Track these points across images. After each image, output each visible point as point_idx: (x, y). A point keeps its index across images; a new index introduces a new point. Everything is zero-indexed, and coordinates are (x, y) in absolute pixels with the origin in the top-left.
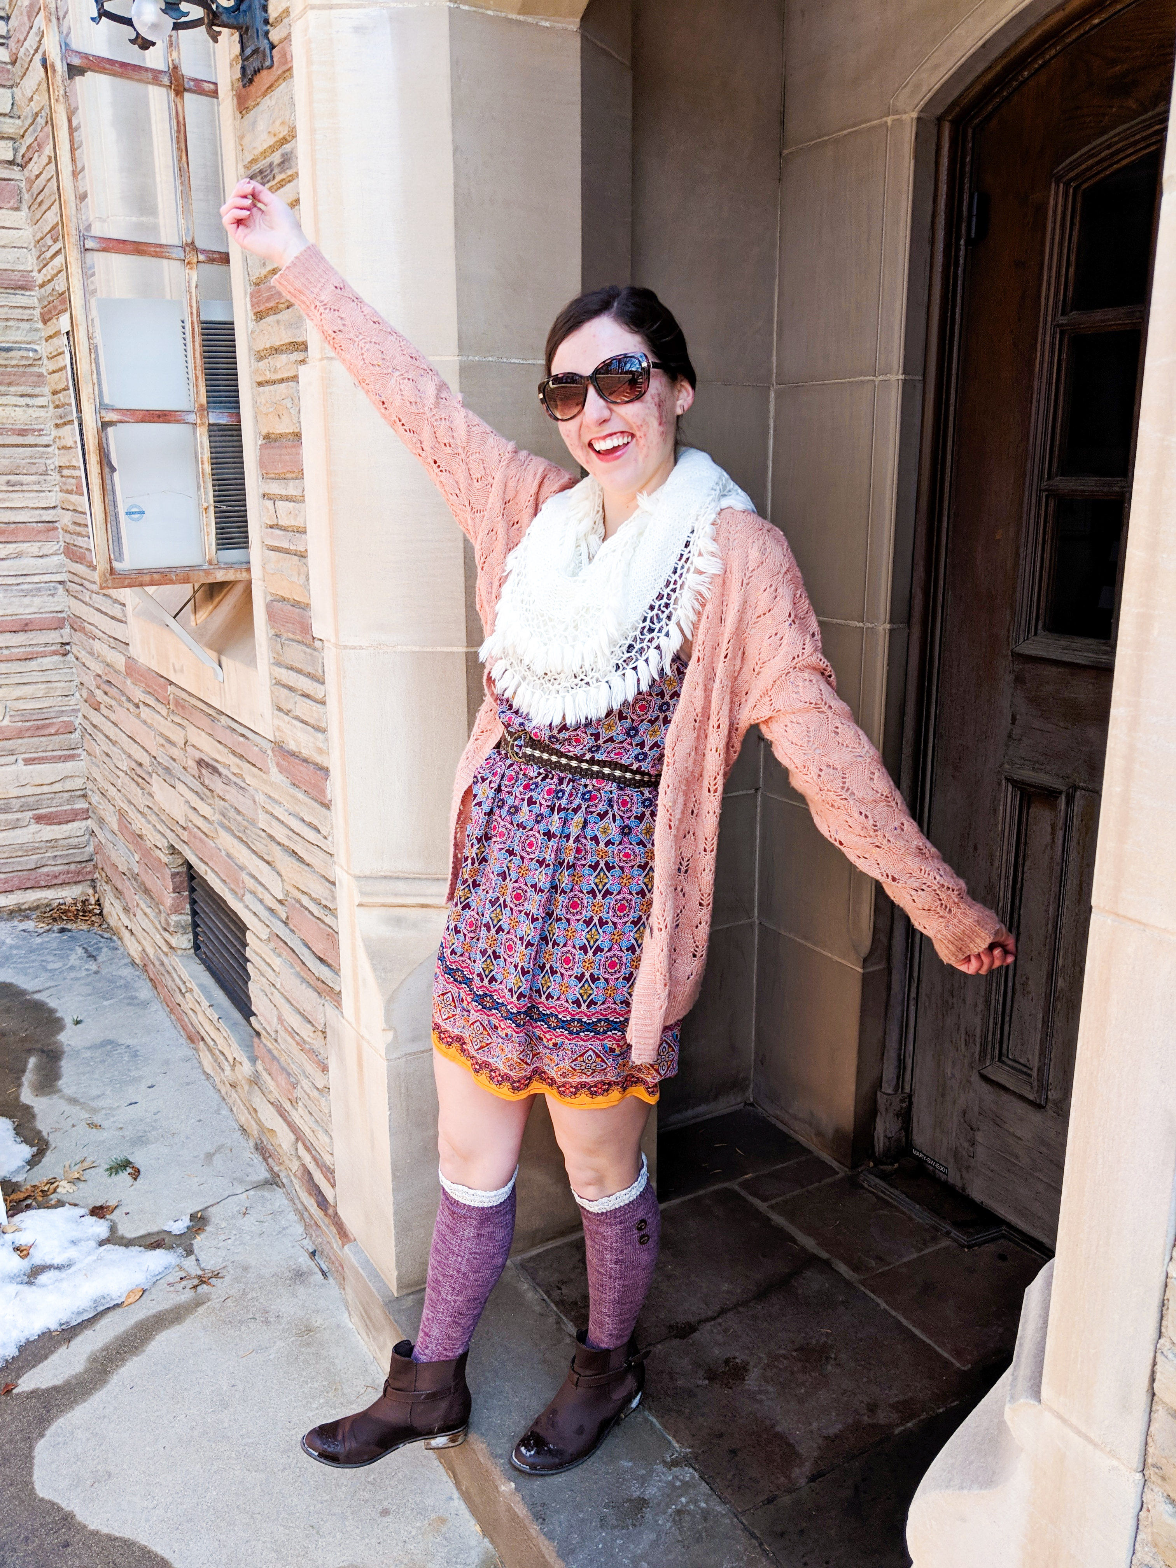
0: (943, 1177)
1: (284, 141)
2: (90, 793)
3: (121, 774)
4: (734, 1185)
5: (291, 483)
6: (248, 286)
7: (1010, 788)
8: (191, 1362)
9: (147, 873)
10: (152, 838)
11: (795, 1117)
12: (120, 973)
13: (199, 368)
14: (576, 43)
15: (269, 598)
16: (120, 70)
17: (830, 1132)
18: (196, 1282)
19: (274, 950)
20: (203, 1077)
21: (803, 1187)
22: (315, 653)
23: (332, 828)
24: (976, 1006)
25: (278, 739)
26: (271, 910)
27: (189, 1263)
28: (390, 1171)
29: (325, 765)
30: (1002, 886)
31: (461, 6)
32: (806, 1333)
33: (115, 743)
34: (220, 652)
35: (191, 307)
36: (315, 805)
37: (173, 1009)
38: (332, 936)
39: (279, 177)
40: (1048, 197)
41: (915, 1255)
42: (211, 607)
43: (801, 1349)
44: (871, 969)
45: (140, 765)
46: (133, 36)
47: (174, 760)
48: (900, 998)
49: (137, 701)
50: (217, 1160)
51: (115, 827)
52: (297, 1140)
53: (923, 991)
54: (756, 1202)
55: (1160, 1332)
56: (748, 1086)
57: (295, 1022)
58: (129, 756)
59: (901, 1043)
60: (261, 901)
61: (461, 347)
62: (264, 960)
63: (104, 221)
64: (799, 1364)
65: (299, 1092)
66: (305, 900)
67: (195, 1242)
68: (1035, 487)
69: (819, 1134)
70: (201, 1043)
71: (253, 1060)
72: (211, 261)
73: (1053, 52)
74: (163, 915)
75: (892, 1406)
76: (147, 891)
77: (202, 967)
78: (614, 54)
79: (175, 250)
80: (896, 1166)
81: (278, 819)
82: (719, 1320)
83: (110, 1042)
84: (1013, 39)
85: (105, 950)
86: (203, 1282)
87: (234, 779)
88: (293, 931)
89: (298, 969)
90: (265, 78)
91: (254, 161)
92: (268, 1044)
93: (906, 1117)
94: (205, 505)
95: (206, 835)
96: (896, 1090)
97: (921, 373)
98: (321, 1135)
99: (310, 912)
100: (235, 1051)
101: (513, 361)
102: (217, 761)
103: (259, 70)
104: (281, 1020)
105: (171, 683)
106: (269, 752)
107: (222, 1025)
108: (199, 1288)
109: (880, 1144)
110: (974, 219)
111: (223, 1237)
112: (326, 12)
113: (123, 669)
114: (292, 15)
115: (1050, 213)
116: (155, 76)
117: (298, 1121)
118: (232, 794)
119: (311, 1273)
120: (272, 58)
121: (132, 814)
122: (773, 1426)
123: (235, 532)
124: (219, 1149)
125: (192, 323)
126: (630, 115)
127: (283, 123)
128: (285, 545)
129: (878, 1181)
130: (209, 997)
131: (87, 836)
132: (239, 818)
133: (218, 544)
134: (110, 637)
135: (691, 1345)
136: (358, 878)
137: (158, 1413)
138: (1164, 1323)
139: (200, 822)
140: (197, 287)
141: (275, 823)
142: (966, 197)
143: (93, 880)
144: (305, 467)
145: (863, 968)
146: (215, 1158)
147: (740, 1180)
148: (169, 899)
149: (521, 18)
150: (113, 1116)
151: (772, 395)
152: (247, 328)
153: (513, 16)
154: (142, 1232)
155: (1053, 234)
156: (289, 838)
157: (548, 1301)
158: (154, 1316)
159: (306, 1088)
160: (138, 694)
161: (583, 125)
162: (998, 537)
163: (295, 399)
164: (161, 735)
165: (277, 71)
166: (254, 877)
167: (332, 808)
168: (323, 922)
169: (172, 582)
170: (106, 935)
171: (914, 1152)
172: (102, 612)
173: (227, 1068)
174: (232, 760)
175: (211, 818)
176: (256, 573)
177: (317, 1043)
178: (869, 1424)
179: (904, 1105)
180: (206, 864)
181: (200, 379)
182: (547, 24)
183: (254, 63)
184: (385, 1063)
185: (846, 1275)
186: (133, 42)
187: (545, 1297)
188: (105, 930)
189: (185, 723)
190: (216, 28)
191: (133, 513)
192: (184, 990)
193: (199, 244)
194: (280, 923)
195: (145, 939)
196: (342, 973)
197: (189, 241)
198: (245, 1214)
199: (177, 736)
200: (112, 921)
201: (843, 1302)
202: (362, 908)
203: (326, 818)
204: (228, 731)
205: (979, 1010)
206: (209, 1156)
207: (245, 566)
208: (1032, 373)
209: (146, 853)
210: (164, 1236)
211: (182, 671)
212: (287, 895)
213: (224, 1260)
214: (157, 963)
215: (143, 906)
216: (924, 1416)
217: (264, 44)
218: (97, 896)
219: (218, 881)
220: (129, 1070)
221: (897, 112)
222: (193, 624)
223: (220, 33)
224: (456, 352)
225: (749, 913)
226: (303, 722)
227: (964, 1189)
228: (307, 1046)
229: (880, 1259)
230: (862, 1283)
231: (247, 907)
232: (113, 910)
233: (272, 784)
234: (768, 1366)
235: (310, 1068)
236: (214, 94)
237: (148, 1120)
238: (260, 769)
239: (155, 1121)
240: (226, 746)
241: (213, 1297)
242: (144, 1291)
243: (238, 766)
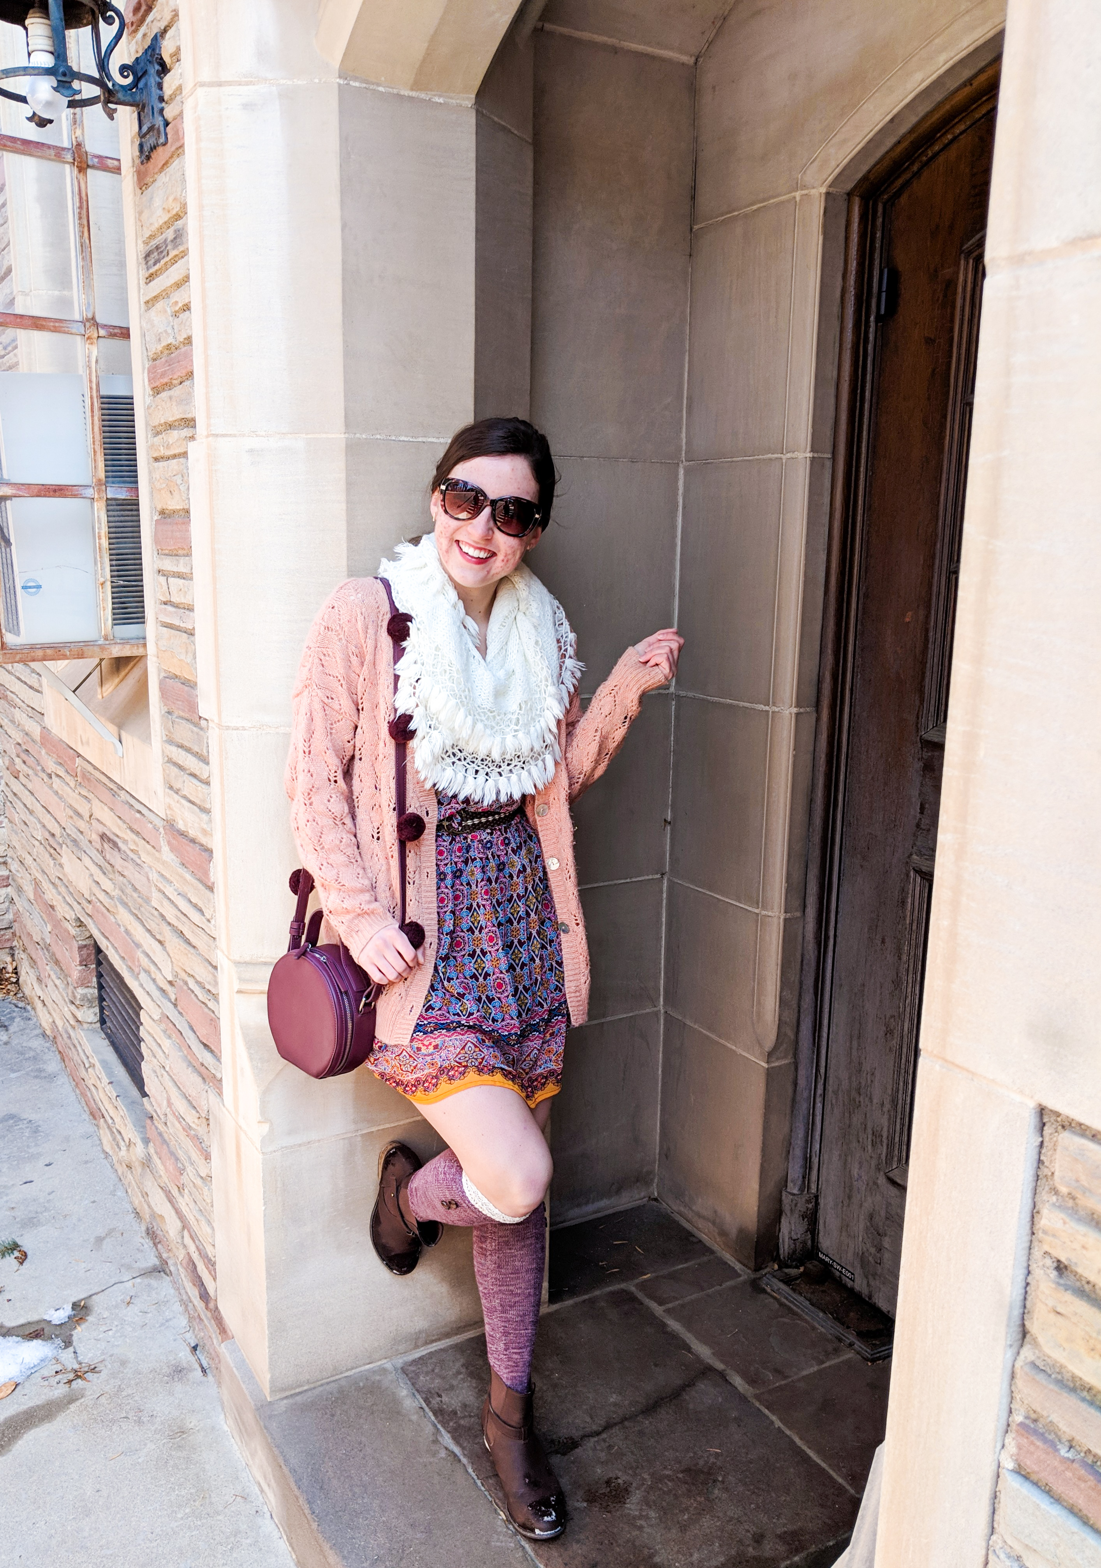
0: (850, 1284)
1: (178, 217)
2: (9, 860)
3: (37, 843)
4: (631, 1287)
5: (182, 560)
6: (146, 362)
7: (918, 879)
8: (57, 1464)
9: (58, 944)
10: (62, 910)
11: (699, 1215)
12: (30, 1044)
13: (97, 443)
14: (471, 119)
15: (163, 674)
16: (22, 147)
17: (733, 1233)
18: (71, 1376)
19: (165, 1032)
20: (103, 1156)
21: (702, 1289)
22: (201, 733)
23: (214, 911)
24: (883, 1105)
25: (170, 817)
26: (163, 991)
27: (67, 1357)
28: (264, 1268)
29: (209, 846)
30: (910, 981)
31: (351, 83)
32: (695, 1453)
33: (31, 812)
34: (120, 726)
35: (91, 381)
36: (200, 886)
37: (78, 1083)
38: (214, 1022)
39: (173, 253)
40: (958, 273)
41: (816, 1368)
42: (117, 680)
43: (688, 1470)
44: (776, 1064)
45: (53, 835)
46: (30, 115)
47: (82, 833)
48: (805, 1094)
49: (50, 772)
50: (107, 1244)
51: (32, 897)
52: (184, 1227)
53: (830, 1089)
54: (653, 1305)
55: (993, 1528)
56: (652, 1180)
57: (181, 1106)
58: (44, 826)
59: (807, 1141)
60: (154, 980)
61: (347, 425)
62: (155, 1040)
63: (27, 295)
64: (685, 1487)
65: (184, 1179)
66: (192, 984)
67: (74, 1333)
68: (944, 568)
69: (723, 1233)
70: (102, 1120)
71: (146, 1141)
72: (112, 335)
73: (962, 127)
74: (71, 987)
75: (779, 1537)
76: (57, 962)
77: (107, 1042)
78: (513, 130)
79: (75, 325)
80: (802, 1269)
81: (169, 899)
82: (604, 1436)
83: (12, 1117)
84: (922, 114)
85: (17, 1020)
86: (78, 1377)
87: (131, 855)
88: (180, 1013)
89: (185, 1052)
90: (160, 155)
91: (152, 237)
92: (159, 1126)
93: (812, 1218)
94: (102, 580)
95: (108, 910)
96: (802, 1190)
97: (830, 449)
98: (203, 1223)
99: (196, 995)
100: (130, 1132)
101: (402, 438)
102: (118, 836)
103: (155, 147)
104: (170, 1104)
105: (79, 755)
106: (161, 830)
107: (119, 1103)
108: (74, 1383)
109: (785, 1246)
110: (884, 295)
111: (104, 1328)
112: (215, 89)
113: (38, 738)
114: (184, 93)
115: (960, 290)
116: (57, 153)
117: (184, 1209)
118: (130, 871)
119: (191, 1370)
120: (166, 134)
121: (46, 885)
122: (651, 1556)
123: (132, 607)
124: (109, 1233)
125: (92, 398)
126: (530, 192)
127: (175, 199)
128: (177, 622)
129: (782, 1286)
130: (110, 1073)
131: (7, 904)
132: (135, 895)
133: (114, 619)
134: (28, 706)
135: (573, 1462)
136: (237, 963)
137: (18, 1519)
138: (996, 1517)
139: (102, 896)
140: (97, 361)
141: (166, 902)
142: (876, 273)
143: (12, 948)
144: (193, 545)
145: (768, 1062)
146: (105, 1242)
147: (637, 1281)
148: (76, 971)
149: (414, 94)
150: (7, 1195)
151: (681, 472)
152: (145, 403)
153: (406, 93)
154: (22, 1321)
155: (963, 310)
156: (178, 919)
157: (427, 1409)
158: (25, 1412)
159: (190, 1174)
160: (51, 766)
161: (478, 201)
162: (907, 620)
163: (184, 475)
164: (70, 807)
165: (170, 148)
166: (148, 956)
167: (215, 890)
168: (207, 1006)
169: (65, 657)
170: (21, 1004)
171: (821, 1255)
172: (22, 681)
173: (124, 1148)
174: (129, 836)
175: (113, 893)
176: (151, 649)
177: (201, 1131)
178: (754, 1558)
179: (810, 1206)
180: (107, 938)
181: (98, 453)
182: (441, 100)
183: (150, 140)
184: (261, 1156)
185: (740, 1389)
186: (30, 119)
187: (424, 1405)
188: (20, 999)
189: (91, 796)
190: (111, 106)
191: (30, 587)
192: (87, 1066)
193: (98, 319)
194: (169, 1004)
195: (55, 1010)
196: (223, 1060)
197: (90, 316)
198: (128, 1303)
199: (84, 810)
200: (27, 990)
201: (735, 1418)
202: (241, 996)
203: (209, 900)
204: (127, 806)
205: (885, 1109)
206: (100, 1240)
207: (142, 641)
208: (941, 451)
209: (57, 924)
210: (43, 1325)
211: (88, 743)
212: (177, 976)
213: (103, 1354)
214: (65, 1036)
215: (53, 976)
216: (813, 1549)
217: (159, 122)
218: (14, 964)
219: (117, 957)
220: (28, 1147)
221: (804, 187)
222: (100, 697)
223: (115, 110)
224: (343, 429)
225: (654, 1003)
226: (190, 802)
227: (870, 1297)
228: (193, 1132)
229: (777, 1371)
230: (757, 1397)
231: (141, 985)
232: (27, 977)
233: (164, 863)
234: (651, 1488)
235: (195, 1155)
236: (117, 170)
237: (41, 1200)
238: (153, 847)
239: (49, 1201)
240: (124, 822)
241: (88, 1393)
242: (17, 1385)
243: (135, 842)
